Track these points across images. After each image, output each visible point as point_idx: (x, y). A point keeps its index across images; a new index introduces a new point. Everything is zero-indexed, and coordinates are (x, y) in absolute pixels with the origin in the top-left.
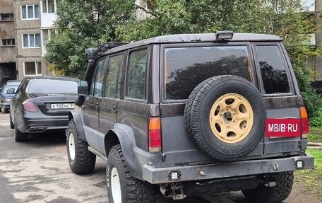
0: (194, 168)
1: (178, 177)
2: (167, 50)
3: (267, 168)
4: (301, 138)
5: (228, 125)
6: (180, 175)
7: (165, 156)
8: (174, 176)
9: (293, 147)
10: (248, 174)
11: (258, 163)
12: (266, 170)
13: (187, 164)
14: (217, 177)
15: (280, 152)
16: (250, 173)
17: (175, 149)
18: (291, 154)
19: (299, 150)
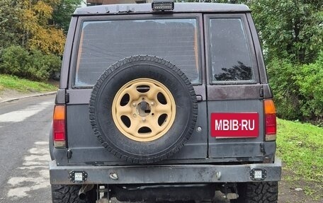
0: (105, 169)
1: (83, 179)
2: (86, 24)
3: (208, 176)
4: (264, 140)
5: (144, 118)
6: (86, 177)
7: (71, 152)
8: (79, 177)
9: (251, 151)
10: (180, 181)
11: (195, 168)
12: (206, 178)
13: (102, 163)
14: (136, 182)
15: (233, 156)
16: (184, 181)
17: (84, 144)
18: (250, 160)
19: (262, 155)
